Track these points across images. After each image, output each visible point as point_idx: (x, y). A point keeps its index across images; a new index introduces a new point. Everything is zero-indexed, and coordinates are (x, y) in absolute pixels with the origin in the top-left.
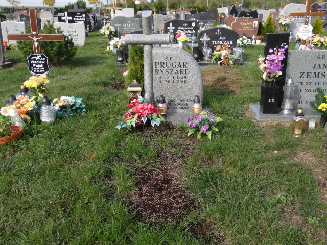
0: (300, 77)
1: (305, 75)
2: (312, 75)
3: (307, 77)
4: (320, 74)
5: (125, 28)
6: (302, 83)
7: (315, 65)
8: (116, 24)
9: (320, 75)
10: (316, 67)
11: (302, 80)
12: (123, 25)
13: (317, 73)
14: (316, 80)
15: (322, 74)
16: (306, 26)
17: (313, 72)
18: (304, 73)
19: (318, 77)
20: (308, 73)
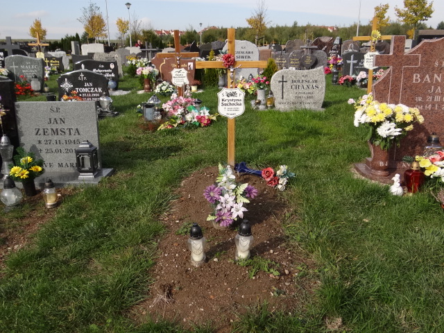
0: (37, 134)
1: (41, 132)
2: (50, 131)
3: (44, 134)
4: (59, 130)
5: (24, 71)
6: (40, 142)
7: (50, 119)
8: (12, 65)
9: (60, 132)
10: (52, 122)
11: (39, 138)
12: (20, 67)
13: (55, 130)
14: (56, 137)
15: (61, 131)
16: (178, 70)
17: (49, 128)
18: (39, 129)
19: (58, 134)
20: (44, 129)
